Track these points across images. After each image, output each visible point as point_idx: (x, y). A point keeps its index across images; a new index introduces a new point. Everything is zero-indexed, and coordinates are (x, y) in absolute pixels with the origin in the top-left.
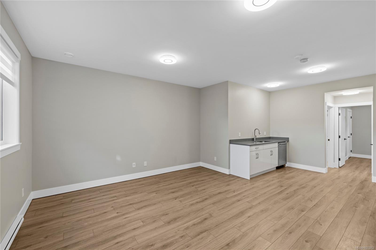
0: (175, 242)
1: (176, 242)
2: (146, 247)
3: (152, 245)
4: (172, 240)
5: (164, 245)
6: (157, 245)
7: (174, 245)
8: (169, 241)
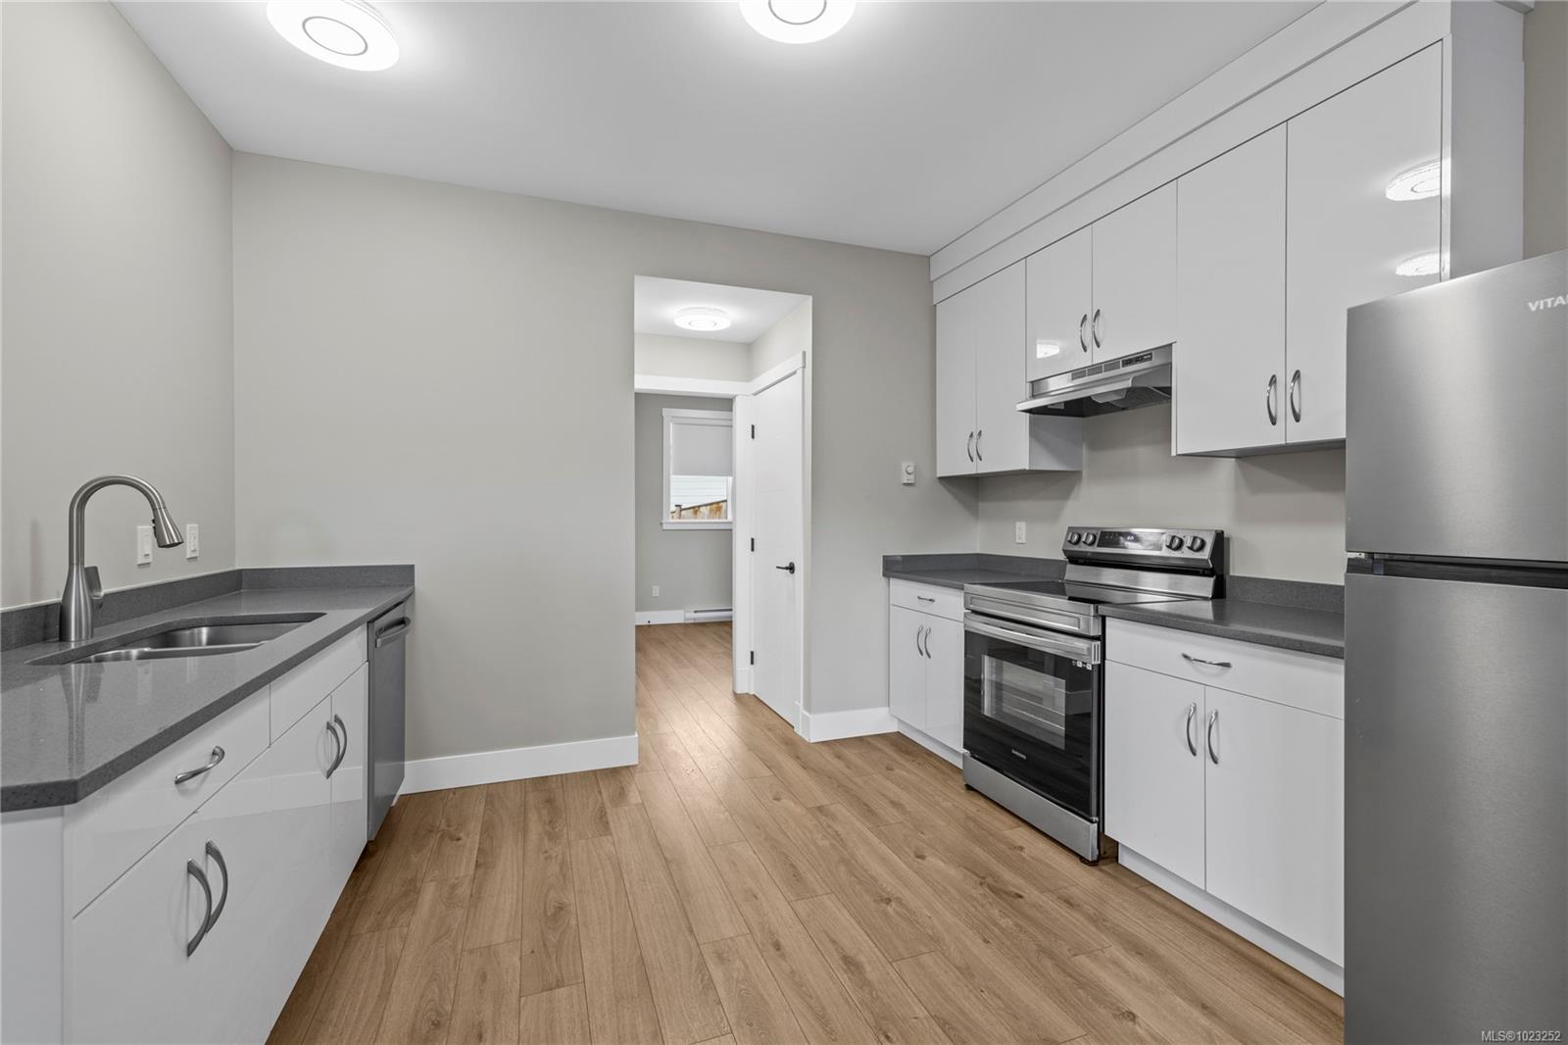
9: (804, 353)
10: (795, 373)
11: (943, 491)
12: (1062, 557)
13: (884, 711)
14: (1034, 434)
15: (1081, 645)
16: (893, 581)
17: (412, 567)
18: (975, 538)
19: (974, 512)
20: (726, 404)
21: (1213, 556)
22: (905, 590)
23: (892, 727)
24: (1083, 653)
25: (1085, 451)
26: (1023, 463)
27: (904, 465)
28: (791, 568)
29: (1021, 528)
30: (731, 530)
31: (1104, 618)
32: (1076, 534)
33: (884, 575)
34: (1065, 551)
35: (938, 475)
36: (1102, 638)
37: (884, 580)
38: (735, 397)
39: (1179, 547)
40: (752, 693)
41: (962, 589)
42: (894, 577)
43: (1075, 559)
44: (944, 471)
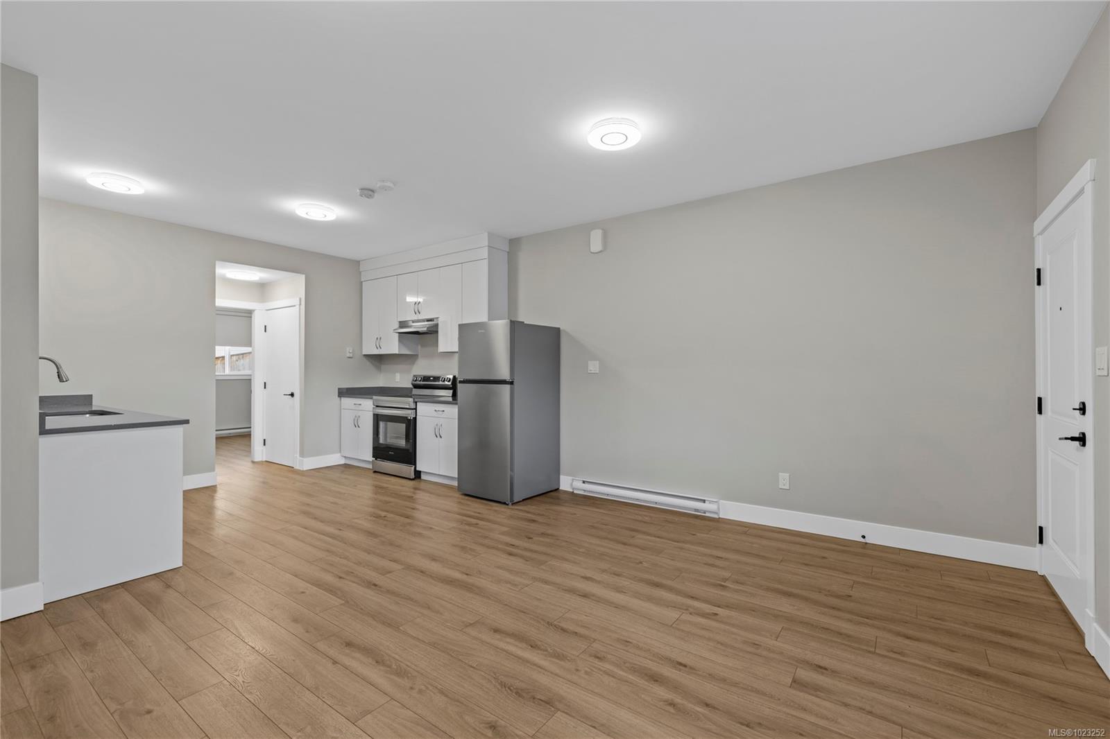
0: (627, 665)
1: (625, 663)
2: (688, 714)
3: (672, 704)
4: (626, 672)
5: (653, 682)
6: (663, 694)
7: (639, 663)
8: (630, 677)
9: (300, 299)
10: (294, 306)
11: (364, 359)
12: (411, 386)
13: (339, 454)
14: (400, 341)
15: (410, 411)
16: (342, 399)
17: (91, 395)
18: (380, 381)
19: (379, 369)
20: (249, 314)
21: (452, 384)
22: (348, 402)
23: (342, 462)
24: (410, 414)
25: (419, 347)
26: (396, 352)
27: (348, 349)
28: (292, 395)
29: (398, 376)
30: (250, 380)
31: (416, 403)
32: (416, 377)
33: (339, 396)
34: (412, 384)
35: (364, 353)
36: (416, 409)
37: (339, 399)
38: (254, 311)
39: (444, 381)
40: (264, 460)
41: (372, 398)
42: (343, 397)
43: (416, 386)
44: (365, 352)
